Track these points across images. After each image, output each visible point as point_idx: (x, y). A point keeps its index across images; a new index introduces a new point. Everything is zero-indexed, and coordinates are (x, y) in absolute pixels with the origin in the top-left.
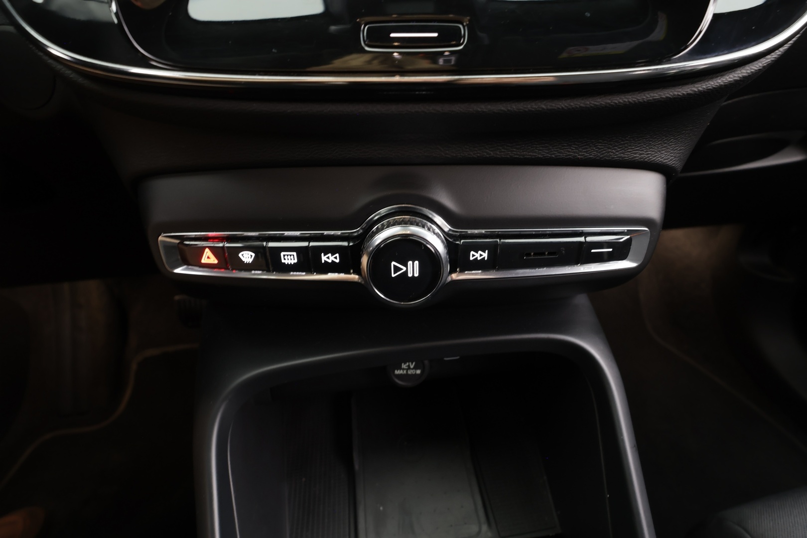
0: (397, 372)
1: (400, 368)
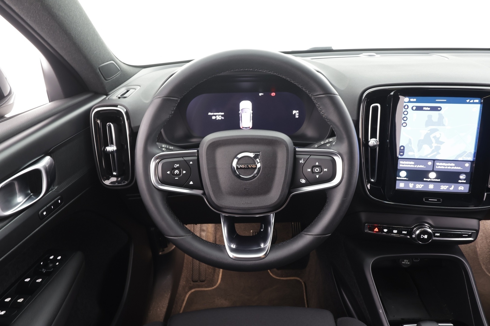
0: (403, 263)
1: (404, 262)
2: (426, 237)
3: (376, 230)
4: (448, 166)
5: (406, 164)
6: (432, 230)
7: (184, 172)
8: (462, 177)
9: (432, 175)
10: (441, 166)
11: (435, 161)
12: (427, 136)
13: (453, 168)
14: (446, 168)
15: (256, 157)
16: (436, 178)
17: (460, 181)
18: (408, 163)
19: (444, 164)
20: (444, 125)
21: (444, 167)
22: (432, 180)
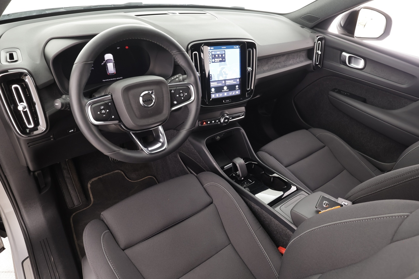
0: (217, 138)
2: (227, 120)
3: (205, 123)
4: (231, 82)
5: (214, 84)
6: (229, 116)
7: (108, 111)
8: (237, 86)
9: (225, 88)
10: (228, 83)
11: (226, 80)
12: (221, 71)
13: (233, 83)
14: (230, 83)
15: (152, 93)
16: (227, 90)
17: (236, 89)
18: (214, 83)
19: (229, 81)
20: (227, 65)
21: (229, 83)
22: (226, 91)
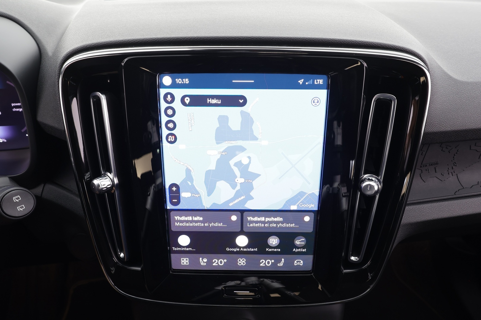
4: (270, 222)
5: (186, 222)
8: (299, 242)
9: (242, 241)
10: (256, 222)
11: (245, 214)
12: (223, 162)
13: (280, 225)
14: (267, 225)
16: (248, 247)
21: (261, 225)
22: (242, 250)
